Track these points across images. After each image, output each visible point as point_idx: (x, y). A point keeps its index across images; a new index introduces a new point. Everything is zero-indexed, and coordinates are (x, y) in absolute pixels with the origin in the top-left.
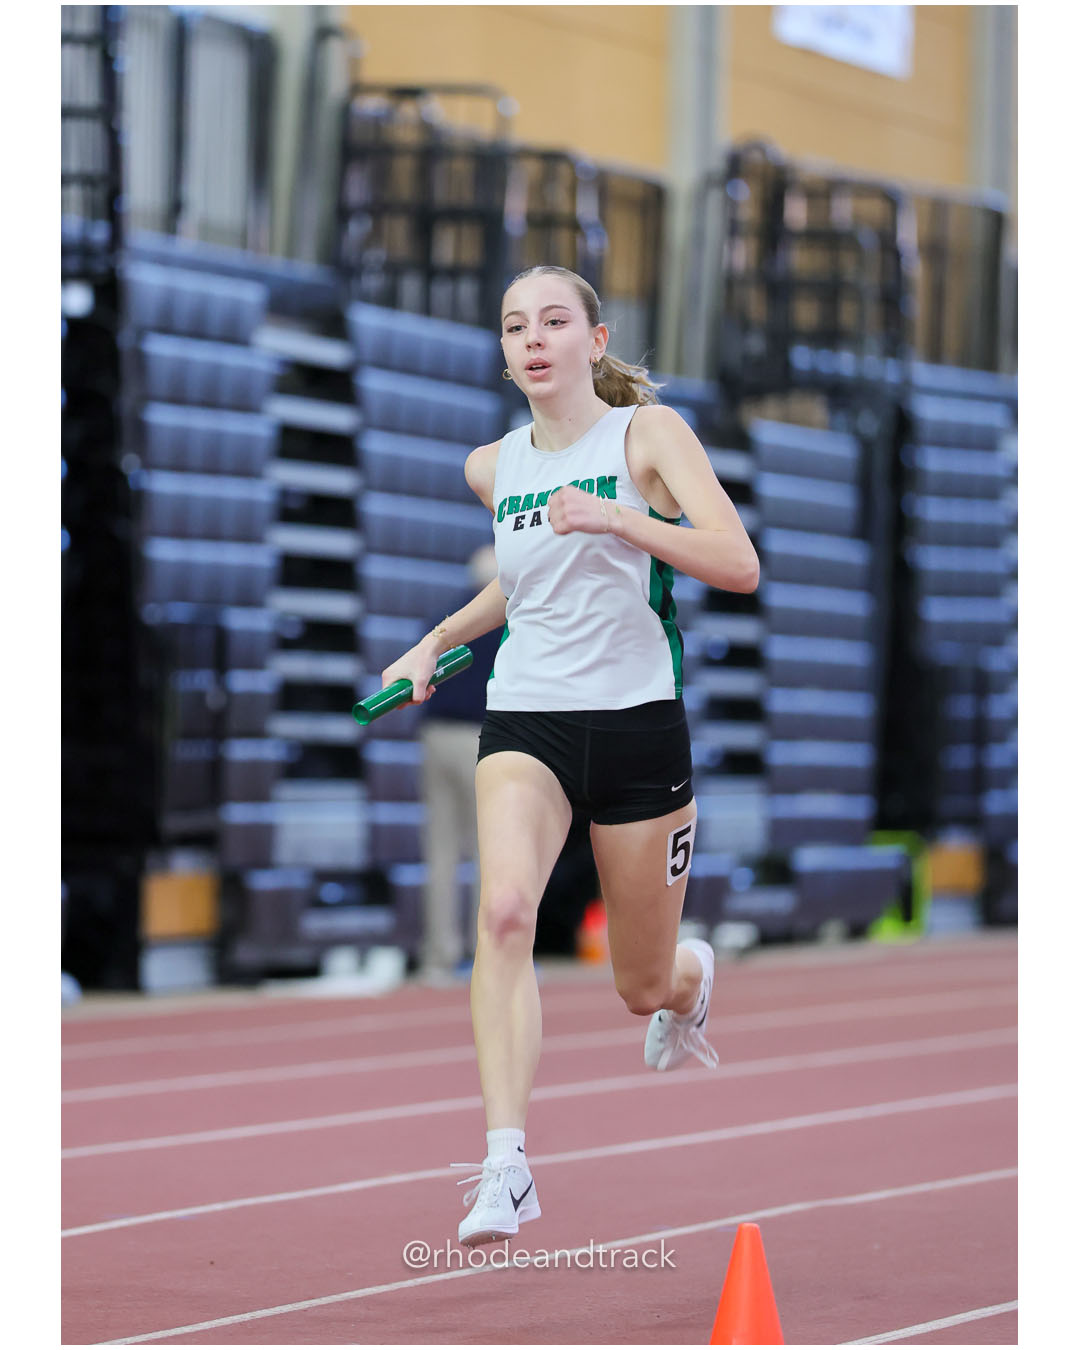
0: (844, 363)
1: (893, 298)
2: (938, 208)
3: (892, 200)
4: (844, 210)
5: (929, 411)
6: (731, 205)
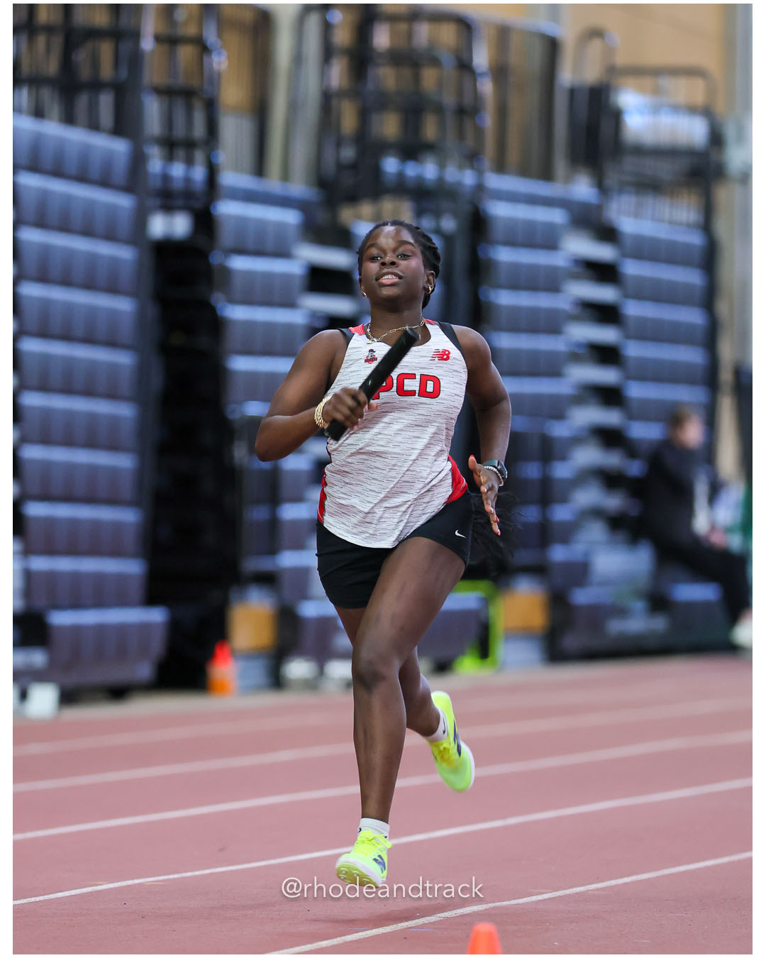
0: (428, 170)
1: (467, 112)
2: (503, 33)
3: (466, 26)
4: (423, 34)
5: (500, 210)
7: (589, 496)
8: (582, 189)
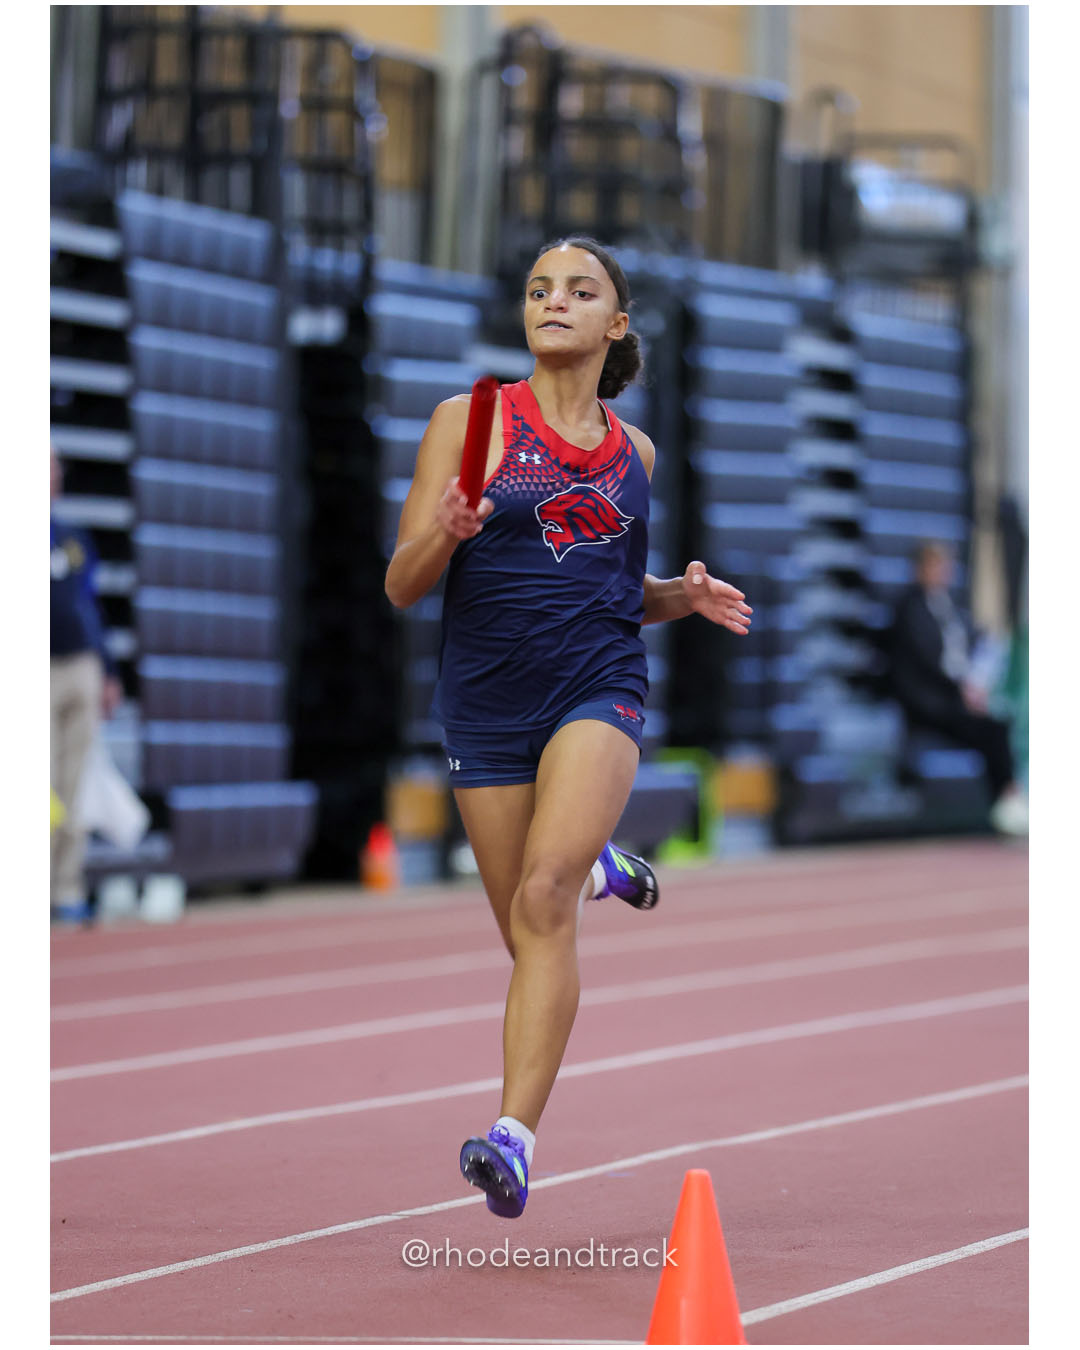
2: (717, 98)
3: (671, 88)
4: (622, 97)
5: (715, 308)
6: (506, 91)
7: (823, 650)
8: (812, 281)
